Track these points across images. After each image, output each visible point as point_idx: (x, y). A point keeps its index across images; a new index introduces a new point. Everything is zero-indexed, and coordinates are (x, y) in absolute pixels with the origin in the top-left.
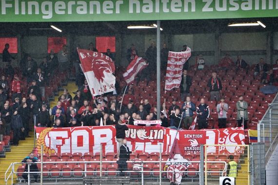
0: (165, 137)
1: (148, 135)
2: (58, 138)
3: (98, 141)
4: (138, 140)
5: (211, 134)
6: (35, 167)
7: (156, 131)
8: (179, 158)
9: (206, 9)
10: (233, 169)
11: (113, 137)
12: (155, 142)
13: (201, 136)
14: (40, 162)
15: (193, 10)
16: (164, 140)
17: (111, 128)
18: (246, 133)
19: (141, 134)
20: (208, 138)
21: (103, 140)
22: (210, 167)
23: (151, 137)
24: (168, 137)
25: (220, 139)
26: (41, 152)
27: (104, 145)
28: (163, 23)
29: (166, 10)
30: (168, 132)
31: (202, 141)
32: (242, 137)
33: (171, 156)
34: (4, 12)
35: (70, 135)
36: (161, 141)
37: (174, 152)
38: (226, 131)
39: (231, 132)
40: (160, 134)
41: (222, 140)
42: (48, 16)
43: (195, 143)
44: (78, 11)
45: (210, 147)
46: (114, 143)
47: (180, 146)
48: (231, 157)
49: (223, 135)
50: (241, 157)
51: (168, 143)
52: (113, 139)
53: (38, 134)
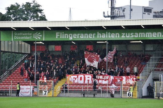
0: (109, 78)
1: (103, 78)
2: (74, 78)
3: (87, 79)
4: (100, 79)
5: (124, 77)
6: (66, 88)
7: (106, 77)
8: (114, 85)
9: (123, 37)
10: (132, 89)
11: (92, 78)
12: (106, 80)
13: (121, 78)
14: (68, 86)
15: (119, 37)
16: (108, 79)
17: (91, 75)
18: (136, 77)
19: (101, 77)
20: (123, 79)
21: (88, 79)
22: (124, 89)
23: (104, 79)
24: (110, 79)
25: (127, 79)
26: (68, 83)
27: (88, 80)
28: (109, 41)
29: (110, 37)
30: (110, 77)
31: (121, 80)
32: (135, 79)
33: (111, 85)
34: (57, 37)
35: (78, 77)
36: (107, 80)
37: (112, 84)
38: (129, 77)
39: (131, 77)
40: (107, 77)
41: (128, 80)
42: (71, 39)
43: (119, 81)
44: (81, 37)
45: (124, 82)
46: (92, 80)
47: (114, 82)
48: (131, 85)
49: (128, 78)
50: (134, 86)
51: (110, 80)
52: (92, 79)
53: (67, 77)
